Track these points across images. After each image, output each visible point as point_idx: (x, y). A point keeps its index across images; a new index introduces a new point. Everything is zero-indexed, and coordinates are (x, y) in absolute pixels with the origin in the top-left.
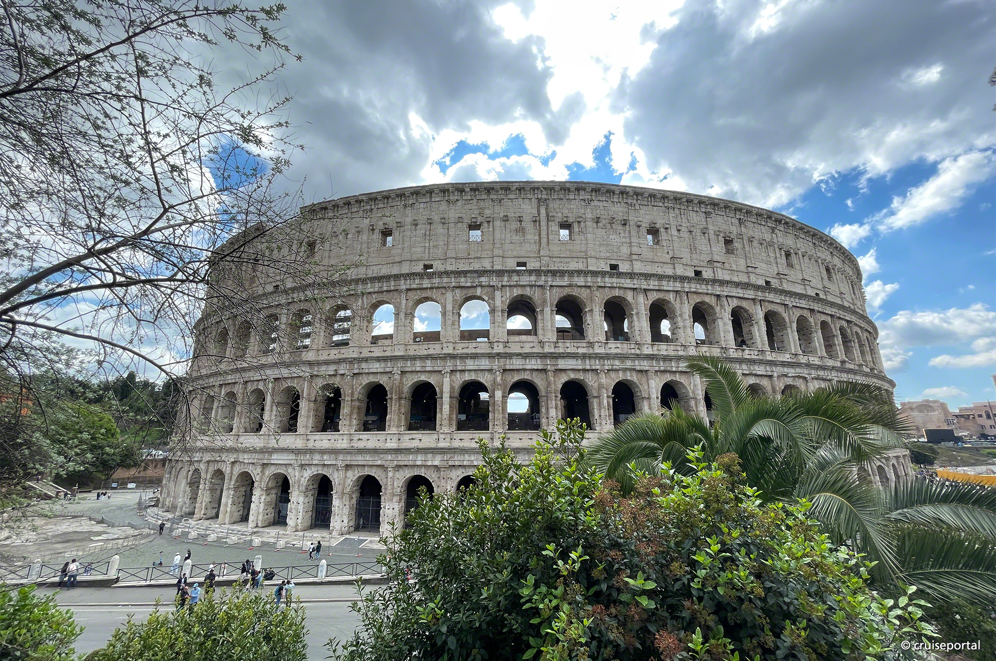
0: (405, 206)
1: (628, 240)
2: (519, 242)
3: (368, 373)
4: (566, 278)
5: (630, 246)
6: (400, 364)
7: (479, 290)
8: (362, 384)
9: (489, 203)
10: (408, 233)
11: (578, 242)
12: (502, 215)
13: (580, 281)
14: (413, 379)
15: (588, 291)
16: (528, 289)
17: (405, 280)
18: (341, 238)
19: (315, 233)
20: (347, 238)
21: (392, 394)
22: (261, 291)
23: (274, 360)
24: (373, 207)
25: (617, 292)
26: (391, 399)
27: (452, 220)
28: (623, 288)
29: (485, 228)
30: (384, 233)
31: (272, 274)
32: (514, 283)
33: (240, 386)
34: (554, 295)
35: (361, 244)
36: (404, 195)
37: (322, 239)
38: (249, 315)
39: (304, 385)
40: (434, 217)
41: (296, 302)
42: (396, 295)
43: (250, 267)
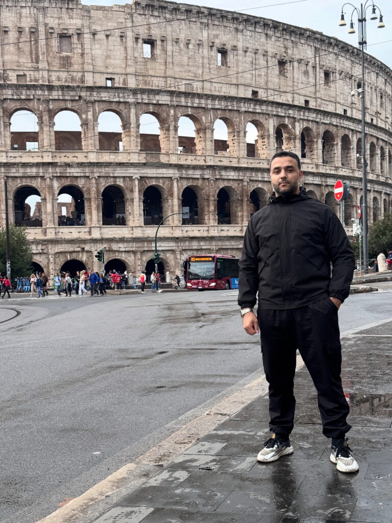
0: (237, 30)
2: (306, 83)
3: (224, 180)
4: (329, 117)
6: (248, 174)
7: (287, 119)
8: (219, 187)
9: (289, 44)
10: (240, 58)
11: (332, 89)
12: (298, 57)
13: (335, 121)
14: (254, 186)
15: (336, 129)
16: (310, 123)
17: (244, 103)
18: (182, 45)
19: (152, 32)
20: (188, 48)
21: (242, 196)
22: (90, 81)
23: (135, 158)
24: (210, 22)
25: (347, 132)
26: (242, 200)
27: (270, 54)
28: (349, 129)
29: (288, 66)
30: (219, 51)
31: (100, 63)
32: (306, 118)
33: (94, 181)
34: (322, 130)
35: (203, 58)
36: (237, 19)
37: (162, 41)
38: (74, 104)
39: (172, 185)
40: (258, 47)
41: (145, 104)
42: (236, 114)
43: (53, 42)
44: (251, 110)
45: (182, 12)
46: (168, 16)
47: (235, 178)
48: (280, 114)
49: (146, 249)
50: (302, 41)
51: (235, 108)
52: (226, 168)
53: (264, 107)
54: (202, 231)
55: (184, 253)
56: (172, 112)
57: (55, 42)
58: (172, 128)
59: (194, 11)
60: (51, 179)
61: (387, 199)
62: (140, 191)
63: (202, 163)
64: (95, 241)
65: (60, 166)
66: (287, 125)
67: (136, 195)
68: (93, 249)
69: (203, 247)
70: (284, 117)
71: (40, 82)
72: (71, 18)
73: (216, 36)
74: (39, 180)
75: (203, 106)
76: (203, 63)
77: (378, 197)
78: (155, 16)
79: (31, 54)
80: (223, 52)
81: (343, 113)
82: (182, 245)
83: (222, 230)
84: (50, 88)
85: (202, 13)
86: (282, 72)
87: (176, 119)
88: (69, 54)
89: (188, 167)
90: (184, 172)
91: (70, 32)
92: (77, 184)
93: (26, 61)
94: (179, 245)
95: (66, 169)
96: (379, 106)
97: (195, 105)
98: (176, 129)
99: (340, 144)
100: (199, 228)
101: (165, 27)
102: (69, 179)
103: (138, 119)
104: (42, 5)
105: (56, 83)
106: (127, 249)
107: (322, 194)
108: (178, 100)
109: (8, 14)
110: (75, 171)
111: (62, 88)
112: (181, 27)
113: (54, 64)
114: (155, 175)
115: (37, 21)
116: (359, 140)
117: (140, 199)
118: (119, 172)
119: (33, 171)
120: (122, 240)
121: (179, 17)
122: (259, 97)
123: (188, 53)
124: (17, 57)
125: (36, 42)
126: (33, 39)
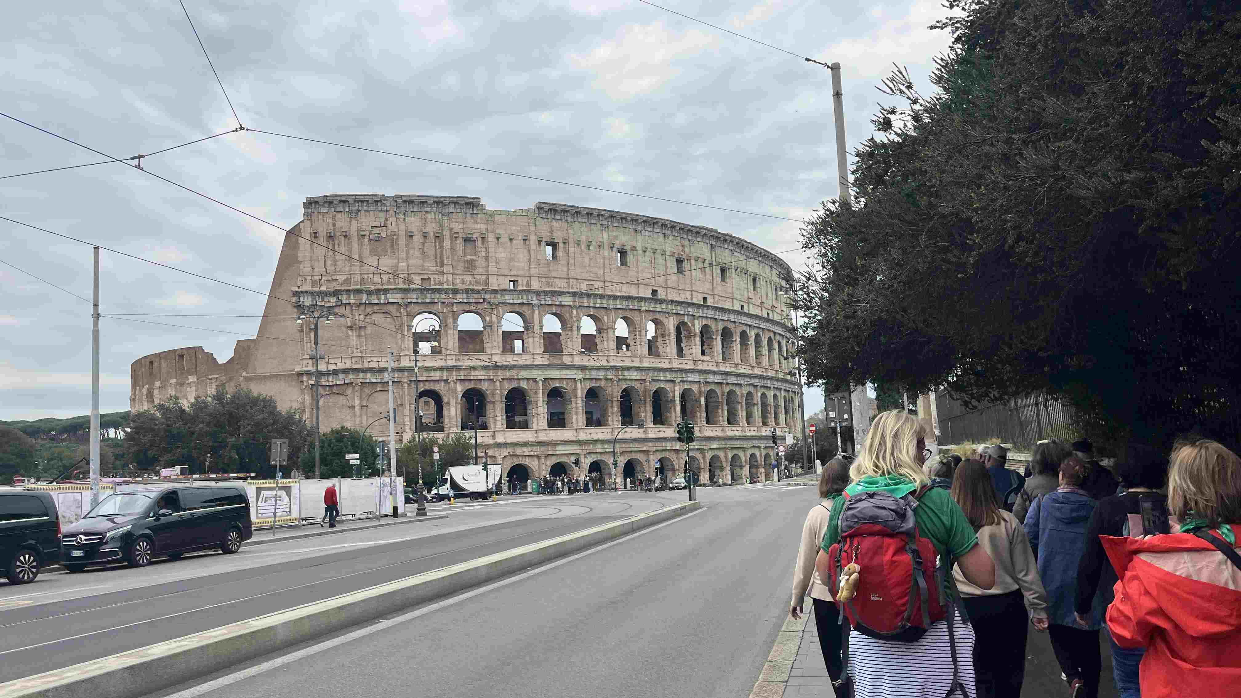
1: (746, 286)
2: (703, 279)
3: (627, 380)
4: (727, 314)
5: (748, 292)
6: (650, 374)
7: (686, 318)
8: (622, 388)
9: (686, 243)
10: (640, 258)
11: (728, 285)
12: (694, 255)
13: (732, 317)
14: (656, 386)
15: (734, 325)
16: (709, 320)
17: (645, 302)
18: (583, 247)
19: (555, 235)
20: (589, 249)
21: (645, 396)
22: (494, 283)
23: (539, 361)
24: (610, 224)
25: (744, 328)
26: (645, 401)
27: (668, 253)
28: (747, 325)
29: (685, 264)
30: (619, 252)
31: (503, 265)
32: (704, 315)
33: (498, 383)
34: (721, 326)
35: (604, 258)
36: (636, 220)
37: (564, 243)
38: (479, 306)
39: (576, 386)
40: (657, 247)
41: (548, 305)
42: (637, 313)
43: (458, 245)
44: (651, 309)
45: (583, 216)
46: (569, 219)
47: (638, 378)
48: (679, 312)
49: (550, 453)
50: (699, 239)
51: (636, 308)
52: (628, 368)
53: (664, 306)
54: (605, 433)
56: (575, 312)
57: (459, 247)
58: (575, 328)
59: (595, 214)
60: (455, 383)
61: (787, 396)
62: (543, 393)
63: (604, 363)
64: (499, 446)
65: (464, 369)
66: (687, 323)
67: (541, 395)
68: (497, 454)
69: (607, 450)
70: (684, 315)
71: (445, 286)
72: (476, 222)
73: (616, 237)
74: (443, 384)
75: (605, 306)
76: (604, 264)
77: (778, 394)
78: (557, 220)
79: (436, 258)
80: (623, 253)
81: (740, 309)
82: (586, 448)
83: (626, 432)
84: (455, 291)
85: (603, 215)
86: (680, 271)
87: (579, 320)
88: (474, 258)
89: (592, 368)
90: (587, 373)
91: (475, 236)
92: (480, 387)
93: (430, 265)
94: (583, 448)
95: (470, 373)
96: (774, 299)
97: (598, 305)
98: (579, 328)
99: (738, 340)
100: (604, 430)
101: (567, 230)
102: (473, 382)
103: (541, 321)
104: (447, 210)
105: (460, 287)
106: (532, 453)
107: (723, 393)
108: (581, 300)
109: (413, 219)
110: (480, 374)
111: (467, 291)
113: (459, 267)
114: (558, 377)
115: (441, 226)
116: (757, 336)
117: (543, 401)
118: (524, 374)
119: (437, 375)
120: (526, 444)
121: (580, 220)
122: (659, 297)
123: (589, 254)
124: (422, 261)
125: (441, 247)
126: (437, 244)
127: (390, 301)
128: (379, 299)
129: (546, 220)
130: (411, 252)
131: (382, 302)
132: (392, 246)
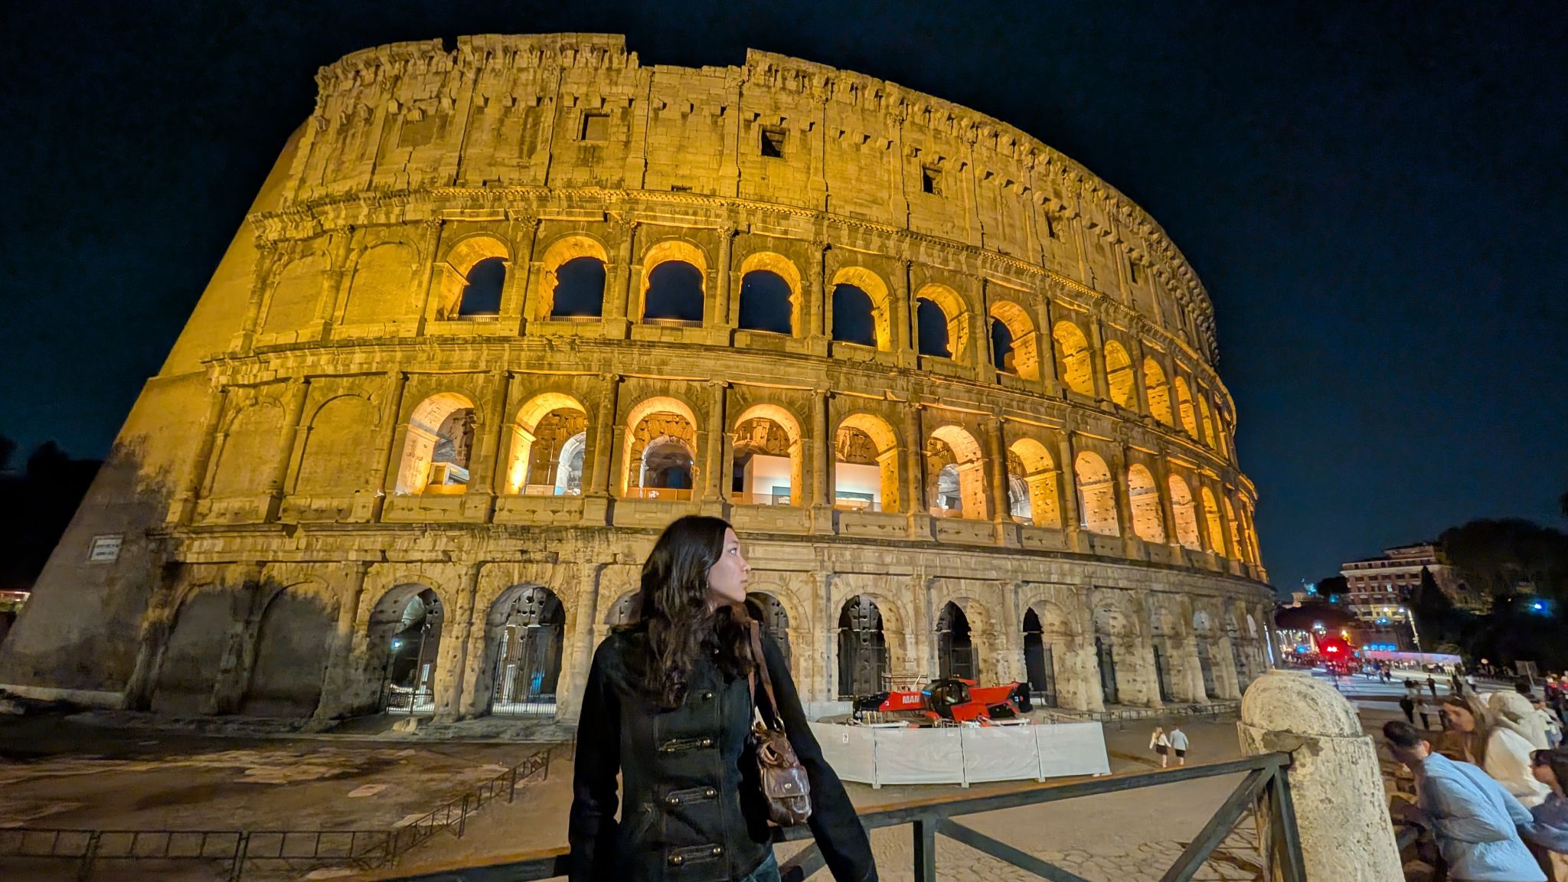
7: (1073, 315)
18: (844, 145)
19: (783, 115)
20: (858, 151)
22: (636, 187)
23: (720, 342)
24: (904, 117)
27: (1028, 195)
30: (925, 168)
31: (662, 158)
33: (609, 385)
35: (890, 172)
36: (960, 120)
38: (595, 229)
43: (571, 122)
44: (998, 280)
45: (846, 89)
47: (972, 409)
51: (964, 269)
52: (947, 383)
53: (1026, 279)
54: (889, 529)
55: (836, 580)
57: (573, 124)
58: (816, 287)
62: (726, 417)
64: (589, 534)
68: (580, 558)
69: (892, 570)
72: (613, 83)
73: (919, 143)
76: (890, 181)
78: (791, 92)
79: (522, 143)
80: (932, 172)
82: (833, 558)
84: (543, 195)
85: (889, 95)
87: (828, 272)
88: (600, 143)
90: (843, 380)
91: (606, 109)
93: (508, 156)
94: (826, 558)
95: (545, 357)
97: (873, 249)
102: (551, 381)
111: (568, 195)
112: (844, 116)
113: (565, 159)
114: (767, 382)
121: (839, 98)
123: (859, 161)
124: (492, 150)
125: (536, 124)
126: (530, 120)
127: (409, 217)
128: (387, 215)
129: (765, 89)
130: (475, 136)
131: (393, 220)
132: (443, 127)
